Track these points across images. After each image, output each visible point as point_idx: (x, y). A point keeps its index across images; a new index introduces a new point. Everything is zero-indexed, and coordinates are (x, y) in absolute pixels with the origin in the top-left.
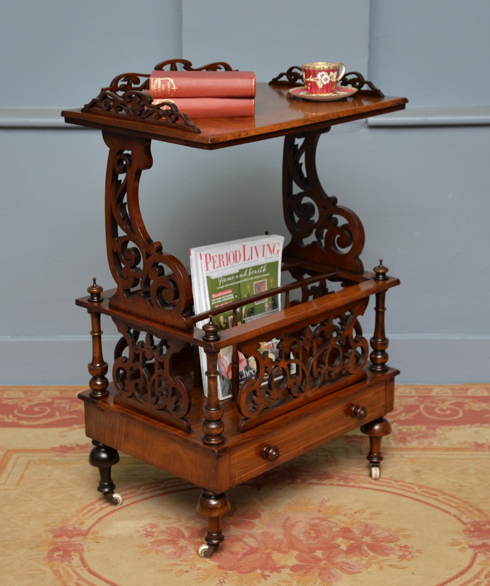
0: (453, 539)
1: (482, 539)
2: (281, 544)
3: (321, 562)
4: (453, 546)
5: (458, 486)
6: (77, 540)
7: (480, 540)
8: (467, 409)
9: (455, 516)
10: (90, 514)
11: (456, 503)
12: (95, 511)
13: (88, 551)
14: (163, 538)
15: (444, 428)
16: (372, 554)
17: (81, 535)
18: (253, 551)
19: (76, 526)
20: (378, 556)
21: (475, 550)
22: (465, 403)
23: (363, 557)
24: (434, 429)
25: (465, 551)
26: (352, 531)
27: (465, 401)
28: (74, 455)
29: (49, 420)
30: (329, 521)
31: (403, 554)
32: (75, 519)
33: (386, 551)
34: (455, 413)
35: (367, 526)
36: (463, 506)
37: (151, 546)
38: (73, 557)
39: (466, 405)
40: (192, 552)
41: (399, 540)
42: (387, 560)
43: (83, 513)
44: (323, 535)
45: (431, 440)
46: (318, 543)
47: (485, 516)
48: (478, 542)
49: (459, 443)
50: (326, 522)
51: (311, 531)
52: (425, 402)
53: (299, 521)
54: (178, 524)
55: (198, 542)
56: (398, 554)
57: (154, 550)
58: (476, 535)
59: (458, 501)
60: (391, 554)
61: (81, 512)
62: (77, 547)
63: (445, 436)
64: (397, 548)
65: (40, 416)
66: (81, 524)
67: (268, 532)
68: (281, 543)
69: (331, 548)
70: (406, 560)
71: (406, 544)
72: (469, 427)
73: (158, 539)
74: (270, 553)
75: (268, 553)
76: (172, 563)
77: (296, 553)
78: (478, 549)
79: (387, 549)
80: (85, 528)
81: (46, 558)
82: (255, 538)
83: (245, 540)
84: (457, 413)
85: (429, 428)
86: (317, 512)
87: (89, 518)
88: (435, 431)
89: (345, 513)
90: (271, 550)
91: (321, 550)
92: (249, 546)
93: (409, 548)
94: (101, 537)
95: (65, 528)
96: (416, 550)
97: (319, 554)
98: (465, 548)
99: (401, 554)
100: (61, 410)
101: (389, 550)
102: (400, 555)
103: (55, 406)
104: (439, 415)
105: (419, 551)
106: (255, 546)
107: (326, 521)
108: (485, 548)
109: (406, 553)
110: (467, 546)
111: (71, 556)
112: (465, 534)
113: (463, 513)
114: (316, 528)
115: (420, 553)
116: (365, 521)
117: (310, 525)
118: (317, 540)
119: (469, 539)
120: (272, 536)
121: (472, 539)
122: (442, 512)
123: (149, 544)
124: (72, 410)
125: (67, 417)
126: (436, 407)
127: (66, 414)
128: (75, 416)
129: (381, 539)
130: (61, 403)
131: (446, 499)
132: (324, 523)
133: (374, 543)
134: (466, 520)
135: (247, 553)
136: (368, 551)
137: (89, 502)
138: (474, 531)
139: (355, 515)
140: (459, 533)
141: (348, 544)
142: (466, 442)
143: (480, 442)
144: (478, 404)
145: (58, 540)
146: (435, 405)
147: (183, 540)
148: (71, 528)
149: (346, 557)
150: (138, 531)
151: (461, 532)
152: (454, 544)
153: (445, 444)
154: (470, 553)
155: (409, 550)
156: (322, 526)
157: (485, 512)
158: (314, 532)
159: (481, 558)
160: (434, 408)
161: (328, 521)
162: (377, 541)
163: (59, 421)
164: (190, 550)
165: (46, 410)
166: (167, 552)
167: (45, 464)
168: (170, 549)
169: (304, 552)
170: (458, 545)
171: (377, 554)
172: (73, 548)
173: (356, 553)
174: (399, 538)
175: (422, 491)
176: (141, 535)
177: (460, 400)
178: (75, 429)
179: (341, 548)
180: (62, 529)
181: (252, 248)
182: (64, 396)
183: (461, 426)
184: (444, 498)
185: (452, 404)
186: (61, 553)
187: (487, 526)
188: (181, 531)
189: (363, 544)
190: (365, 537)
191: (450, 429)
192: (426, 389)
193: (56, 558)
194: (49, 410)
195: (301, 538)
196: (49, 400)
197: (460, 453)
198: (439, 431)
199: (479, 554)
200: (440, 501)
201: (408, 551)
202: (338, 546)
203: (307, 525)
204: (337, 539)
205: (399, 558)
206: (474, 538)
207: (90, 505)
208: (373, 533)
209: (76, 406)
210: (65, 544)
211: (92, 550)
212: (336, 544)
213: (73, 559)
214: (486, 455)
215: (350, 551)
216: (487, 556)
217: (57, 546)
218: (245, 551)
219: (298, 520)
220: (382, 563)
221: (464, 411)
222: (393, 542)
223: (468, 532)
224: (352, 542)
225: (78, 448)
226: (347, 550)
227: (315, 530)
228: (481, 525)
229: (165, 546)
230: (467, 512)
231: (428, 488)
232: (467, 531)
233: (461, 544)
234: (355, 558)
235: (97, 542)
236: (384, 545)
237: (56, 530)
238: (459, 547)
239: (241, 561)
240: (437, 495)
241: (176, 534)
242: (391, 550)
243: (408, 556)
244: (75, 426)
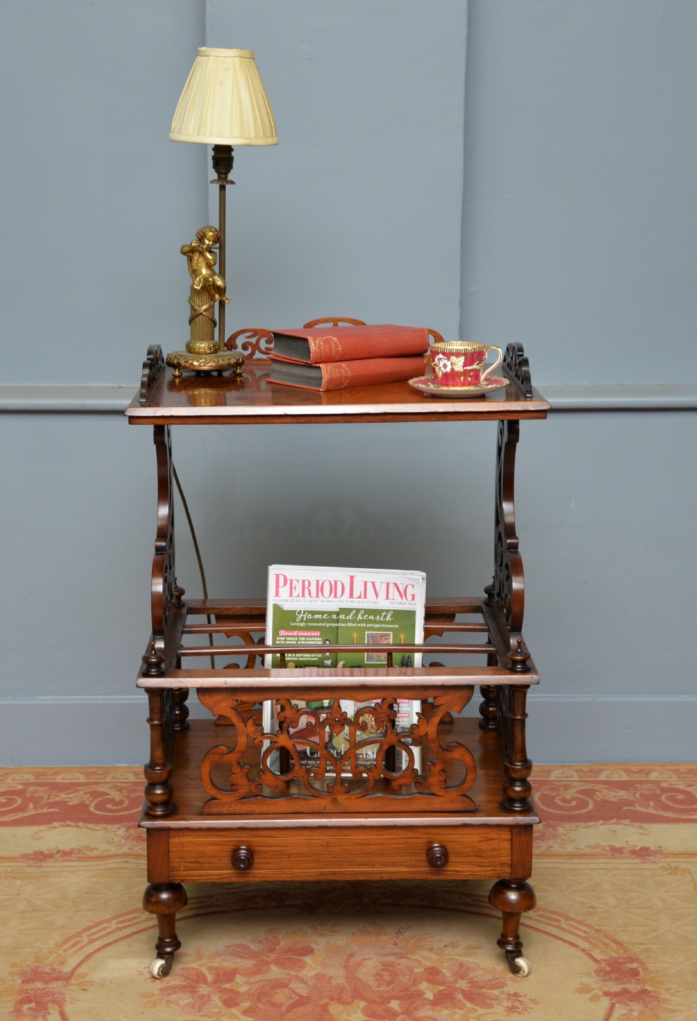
0: (582, 984)
1: (621, 984)
2: (342, 992)
3: (397, 1016)
4: (581, 993)
5: (587, 908)
6: (56, 986)
7: (618, 984)
8: (599, 799)
9: (584, 950)
10: (75, 949)
11: (585, 932)
12: (82, 944)
13: (72, 1002)
14: (176, 983)
15: (568, 826)
16: (469, 1005)
17: (61, 979)
18: (302, 1001)
19: (55, 966)
20: (477, 1008)
21: (612, 1000)
22: (596, 791)
23: (457, 1010)
24: (554, 827)
25: (599, 1000)
26: (441, 972)
27: (596, 788)
28: (53, 864)
29: (20, 815)
30: (409, 959)
31: (513, 1006)
32: (54, 956)
33: (488, 1001)
34: (584, 804)
35: (461, 965)
36: (595, 936)
37: (160, 995)
38: (51, 1011)
39: (598, 794)
40: (216, 1003)
41: (506, 985)
42: (489, 1013)
43: (65, 947)
44: (401, 978)
45: (551, 843)
46: (393, 989)
47: (626, 950)
48: (616, 988)
49: (588, 847)
50: (405, 960)
51: (384, 973)
52: (541, 789)
53: (368, 959)
54: (198, 963)
55: (225, 988)
56: (505, 1005)
57: (164, 1001)
58: (612, 978)
59: (587, 930)
60: (495, 1005)
61: (62, 946)
62: (55, 996)
63: (569, 837)
64: (503, 996)
65: (7, 809)
66: (62, 963)
67: (324, 975)
68: (342, 990)
69: (411, 997)
70: (516, 1014)
71: (517, 991)
72: (602, 825)
73: (169, 985)
74: (327, 1004)
75: (323, 1005)
76: (188, 1019)
77: (363, 1004)
78: (616, 997)
79: (489, 998)
80: (67, 969)
81: (12, 1012)
82: (306, 982)
83: (291, 985)
84: (585, 804)
85: (548, 826)
86: (393, 946)
87: (73, 955)
88: (556, 830)
89: (430, 946)
90: (329, 1001)
91: (397, 999)
92: (297, 994)
93: (521, 996)
94: (90, 982)
95: (39, 969)
96: (530, 1000)
97: (395, 1005)
98: (598, 996)
99: (510, 1005)
100: (36, 801)
101: (492, 999)
102: (508, 1007)
103: (28, 795)
104: (561, 808)
105: (534, 1001)
106: (305, 995)
107: (404, 958)
108: (626, 995)
109: (517, 1004)
110: (600, 994)
111: (47, 1009)
112: (598, 975)
113: (595, 946)
114: (391, 969)
115: (536, 1003)
116: (459, 958)
117: (381, 963)
118: (392, 986)
119: (604, 983)
120: (330, 980)
121: (608, 983)
122: (566, 945)
123: (157, 993)
124: (51, 800)
125: (45, 810)
126: (557, 796)
127: (44, 806)
128: (57, 810)
129: (482, 983)
130: (36, 792)
131: (572, 926)
132: (402, 961)
133: (472, 989)
134: (599, 957)
135: (295, 1005)
136: (464, 1001)
137: (73, 932)
138: (609, 973)
139: (444, 949)
140: (589, 975)
141: (436, 991)
142: (598, 846)
143: (618, 845)
144: (615, 792)
145: (29, 986)
146: (554, 794)
147: (204, 986)
148: (47, 969)
149: (433, 1010)
150: (141, 974)
151: (593, 974)
152: (583, 990)
153: (570, 848)
154: (605, 1002)
155: (519, 999)
156: (399, 965)
157: (625, 945)
158: (387, 973)
159: (620, 1010)
160: (553, 797)
161: (407, 958)
162: (475, 987)
163: (32, 816)
164: (214, 1001)
165: (15, 801)
166: (182, 1003)
167: (12, 877)
168: (186, 999)
169: (374, 1002)
170: (589, 992)
171: (476, 1005)
172: (50, 998)
173: (447, 1005)
174: (507, 982)
175: (536, 916)
176: (145, 980)
177: (589, 786)
178: (55, 828)
179: (425, 996)
180: (35, 970)
181: (366, 583)
182: (41, 781)
183: (591, 823)
184: (569, 925)
185: (578, 792)
186: (33, 1005)
187: (628, 965)
188: (202, 972)
189: (456, 990)
190: (460, 981)
191: (577, 827)
192: (543, 771)
193: (26, 1012)
194: (19, 801)
195: (370, 983)
196: (20, 787)
197: (590, 861)
198: (561, 830)
199: (617, 1005)
200: (563, 929)
201: (519, 1001)
202: (420, 994)
203: (378, 964)
204: (421, 983)
205: (506, 1011)
206: (611, 982)
207: (74, 936)
208: (471, 976)
209: (56, 796)
210: (39, 992)
211: (77, 1000)
212: (419, 991)
213: (49, 1014)
214: (625, 863)
215: (439, 1000)
216: (628, 1008)
217: (28, 995)
218: (291, 1002)
219: (366, 957)
220: (482, 1018)
221: (595, 802)
222: (498, 988)
223: (601, 973)
224: (441, 988)
225: (59, 855)
226: (434, 1000)
227: (389, 971)
228: (619, 964)
229: (180, 995)
230: (601, 945)
231: (546, 910)
232: (601, 971)
233: (593, 989)
234: (445, 1012)
235: (83, 990)
236: (486, 993)
237: (26, 972)
238: (590, 995)
239: (286, 1016)
240: (559, 921)
241: (195, 978)
242: (496, 1000)
243: (518, 1008)
244: (56, 824)
